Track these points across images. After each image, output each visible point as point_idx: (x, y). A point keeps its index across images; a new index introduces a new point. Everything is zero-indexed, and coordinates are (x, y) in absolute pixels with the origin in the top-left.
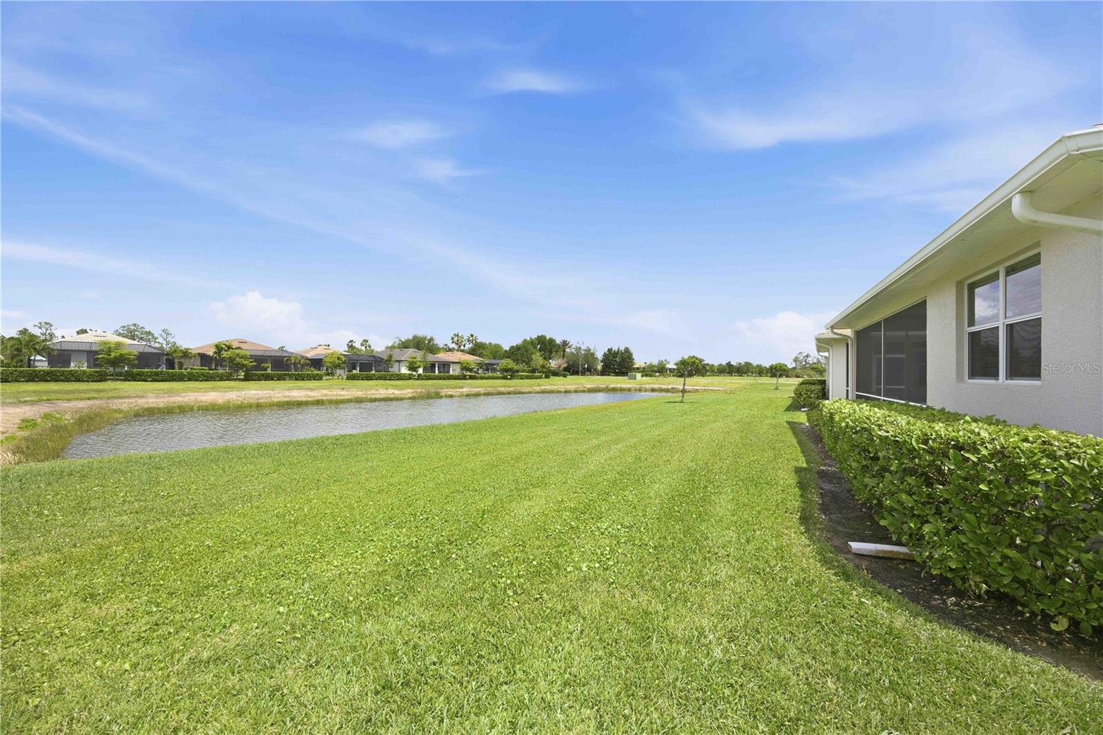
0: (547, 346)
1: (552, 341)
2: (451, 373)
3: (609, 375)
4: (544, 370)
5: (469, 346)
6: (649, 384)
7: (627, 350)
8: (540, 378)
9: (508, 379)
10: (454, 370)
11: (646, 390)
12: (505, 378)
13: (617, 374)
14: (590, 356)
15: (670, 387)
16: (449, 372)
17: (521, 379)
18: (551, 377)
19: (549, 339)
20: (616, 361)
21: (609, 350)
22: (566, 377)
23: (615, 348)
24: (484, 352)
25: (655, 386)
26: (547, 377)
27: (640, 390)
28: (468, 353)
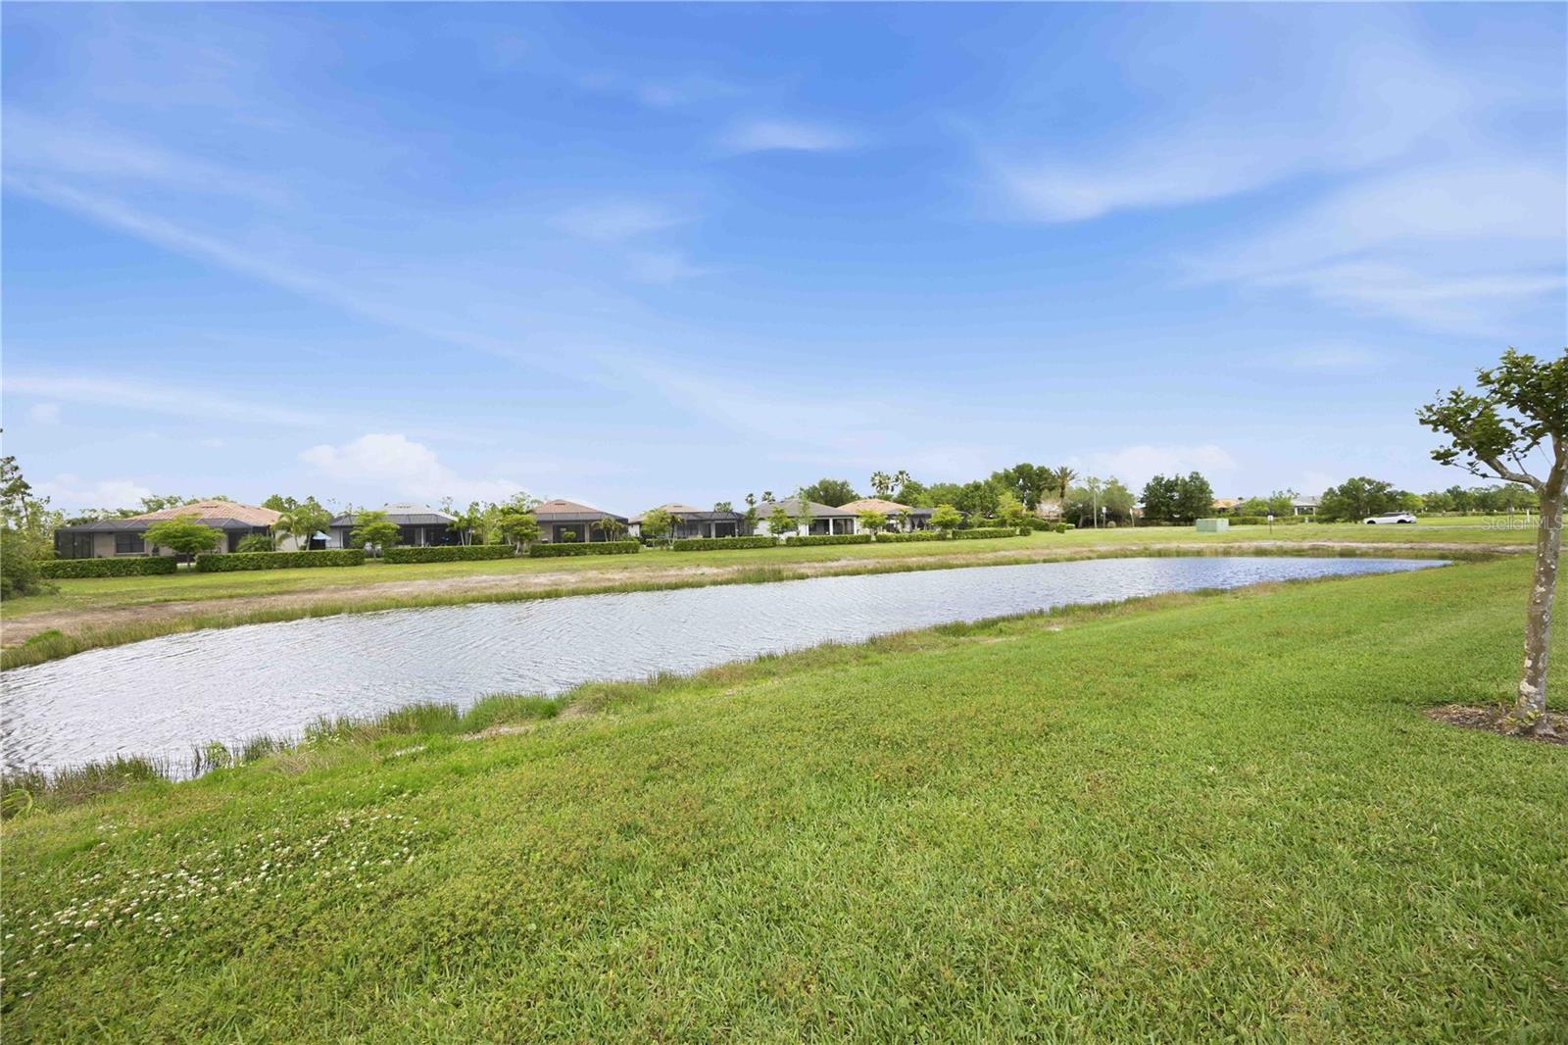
0: (1032, 482)
1: (1043, 471)
2: (855, 533)
3: (1158, 525)
4: (1018, 521)
5: (898, 490)
6: (1251, 539)
7: (1195, 477)
8: (1010, 535)
9: (949, 539)
10: (858, 529)
11: (1242, 553)
12: (942, 538)
13: (1176, 523)
14: (1116, 494)
15: (1306, 545)
16: (853, 533)
17: (973, 538)
18: (1034, 533)
19: (1039, 468)
20: (1171, 498)
21: (1156, 479)
22: (1063, 532)
23: (1169, 476)
24: (920, 498)
25: (1266, 544)
26: (1025, 533)
27: (1226, 553)
28: (895, 501)
